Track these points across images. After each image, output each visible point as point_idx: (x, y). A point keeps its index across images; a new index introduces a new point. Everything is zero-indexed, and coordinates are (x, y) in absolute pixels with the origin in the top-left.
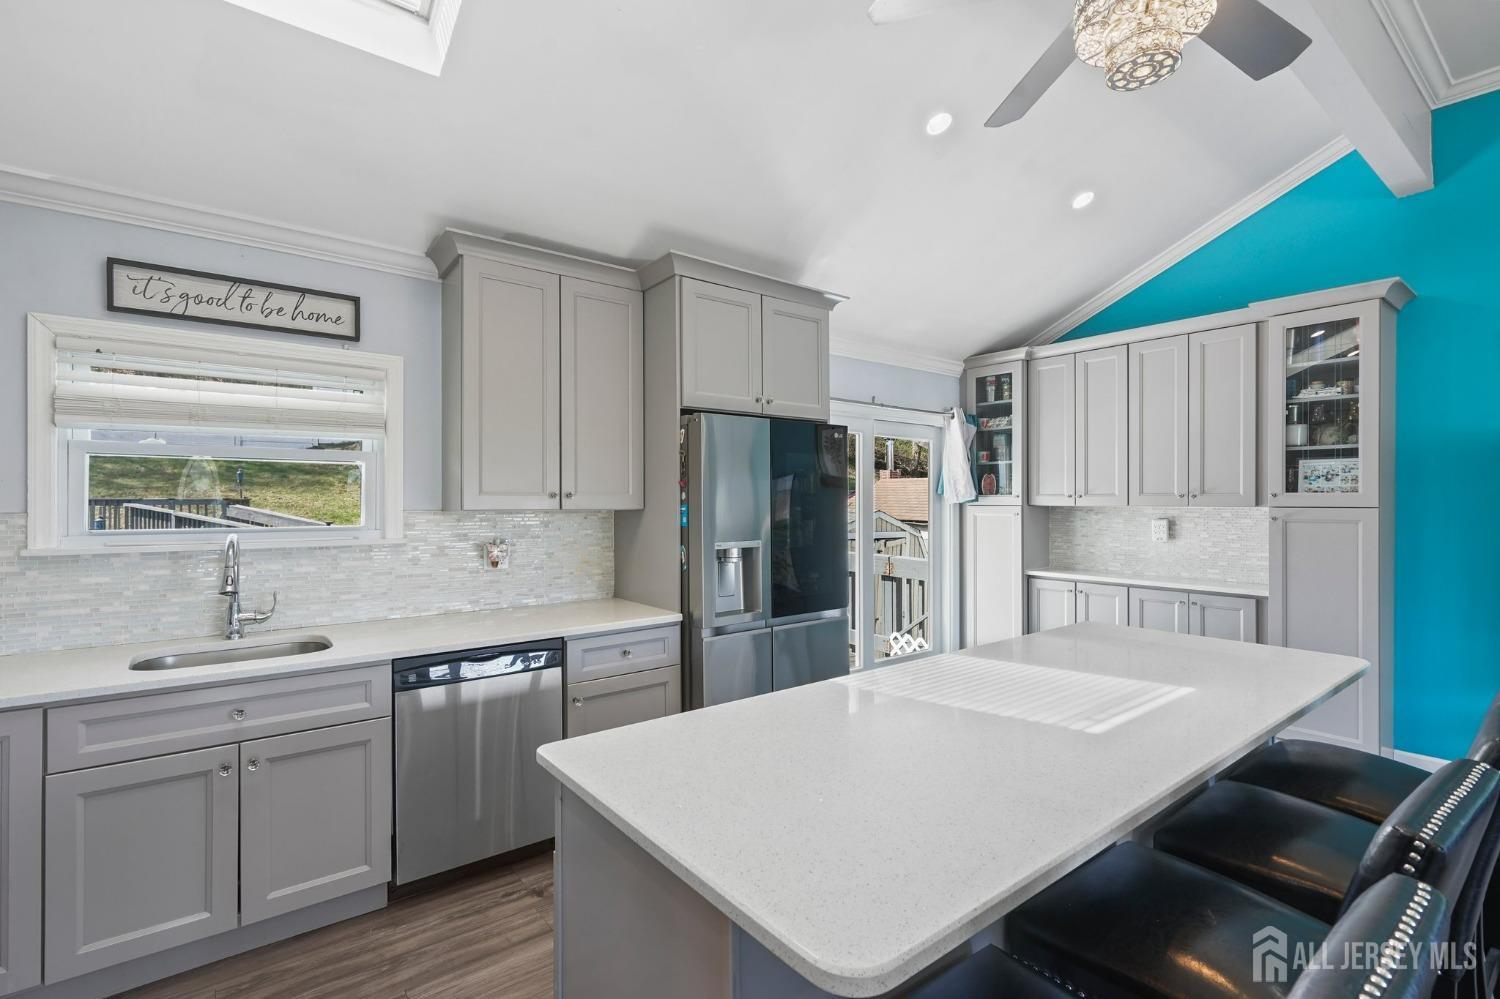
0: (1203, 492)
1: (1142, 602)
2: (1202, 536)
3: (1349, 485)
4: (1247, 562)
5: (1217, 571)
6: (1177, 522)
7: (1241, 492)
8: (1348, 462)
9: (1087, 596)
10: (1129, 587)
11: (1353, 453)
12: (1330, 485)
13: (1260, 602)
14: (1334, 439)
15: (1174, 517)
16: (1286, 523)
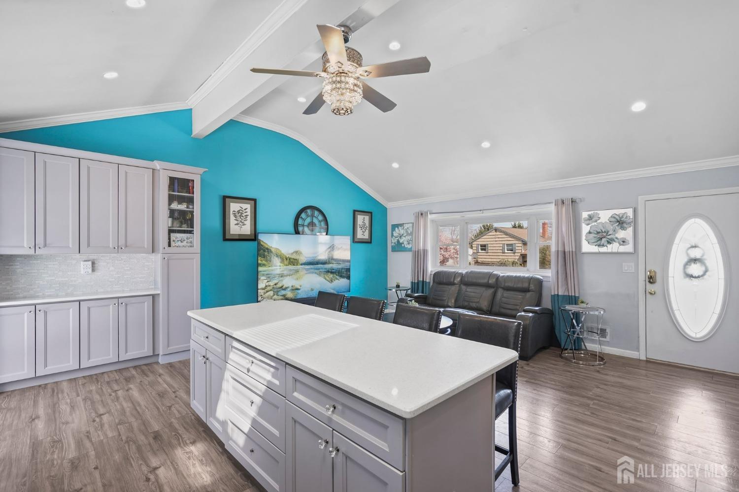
0: (126, 246)
1: (89, 309)
2: (110, 269)
3: (189, 244)
4: (134, 280)
5: (119, 286)
6: (96, 262)
7: (146, 246)
8: (188, 235)
9: (46, 313)
10: (80, 301)
11: (191, 232)
12: (183, 244)
13: (154, 297)
14: (178, 225)
15: (93, 260)
16: (168, 260)
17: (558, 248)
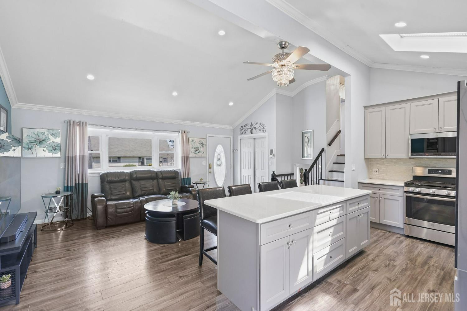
17: (184, 155)
